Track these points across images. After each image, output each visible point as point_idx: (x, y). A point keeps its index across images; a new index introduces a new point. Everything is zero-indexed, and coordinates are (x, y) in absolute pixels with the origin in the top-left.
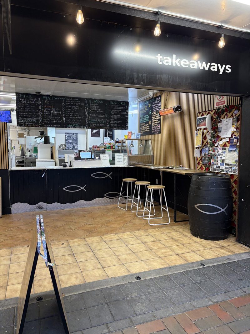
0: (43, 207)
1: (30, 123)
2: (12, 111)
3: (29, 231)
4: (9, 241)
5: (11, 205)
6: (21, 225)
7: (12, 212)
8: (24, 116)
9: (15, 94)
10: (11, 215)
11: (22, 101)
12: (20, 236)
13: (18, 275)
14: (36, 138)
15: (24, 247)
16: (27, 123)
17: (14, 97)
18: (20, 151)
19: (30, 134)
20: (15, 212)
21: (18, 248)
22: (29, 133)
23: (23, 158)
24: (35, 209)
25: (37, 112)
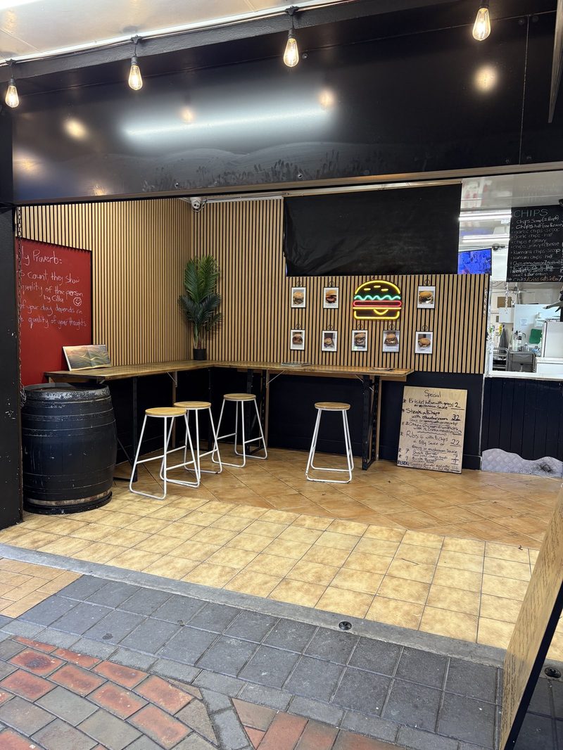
0: (554, 468)
1: (538, 272)
2: (495, 249)
3: (521, 516)
4: (479, 527)
5: (482, 451)
6: (502, 499)
7: (482, 467)
8: (525, 258)
9: (510, 212)
10: (480, 472)
11: (523, 225)
12: (502, 522)
13: (500, 601)
14: (547, 308)
15: (511, 548)
16: (529, 275)
17: (506, 217)
18: (499, 337)
19: (524, 299)
20: (489, 468)
21: (497, 546)
22: (521, 298)
23: (505, 352)
24: (534, 469)
25: (556, 247)
